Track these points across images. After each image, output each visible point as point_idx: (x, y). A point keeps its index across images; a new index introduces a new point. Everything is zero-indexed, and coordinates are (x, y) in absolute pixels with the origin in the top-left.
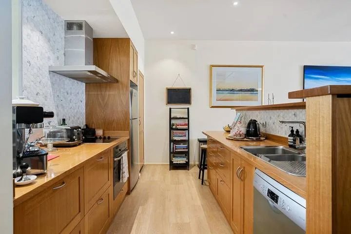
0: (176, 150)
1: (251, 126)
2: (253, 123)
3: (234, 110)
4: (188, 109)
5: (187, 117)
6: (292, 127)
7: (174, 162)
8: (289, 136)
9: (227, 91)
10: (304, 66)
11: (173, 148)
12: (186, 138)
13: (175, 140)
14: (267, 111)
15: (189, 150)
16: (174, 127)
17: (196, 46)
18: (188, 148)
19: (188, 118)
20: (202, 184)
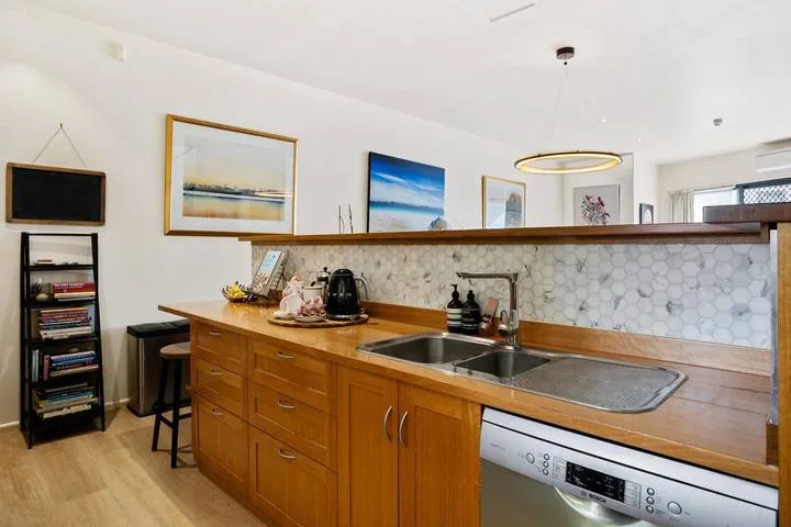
0: (54, 374)
1: (342, 286)
2: (344, 279)
3: (248, 244)
4: (95, 237)
5: (91, 262)
6: (456, 286)
7: (46, 416)
8: (450, 306)
9: (212, 191)
10: (370, 153)
11: (41, 368)
12: (88, 330)
13: (50, 341)
14: (366, 247)
15: (101, 366)
16: (42, 296)
17: (125, 49)
18: (98, 359)
19: (95, 267)
20: (174, 465)
